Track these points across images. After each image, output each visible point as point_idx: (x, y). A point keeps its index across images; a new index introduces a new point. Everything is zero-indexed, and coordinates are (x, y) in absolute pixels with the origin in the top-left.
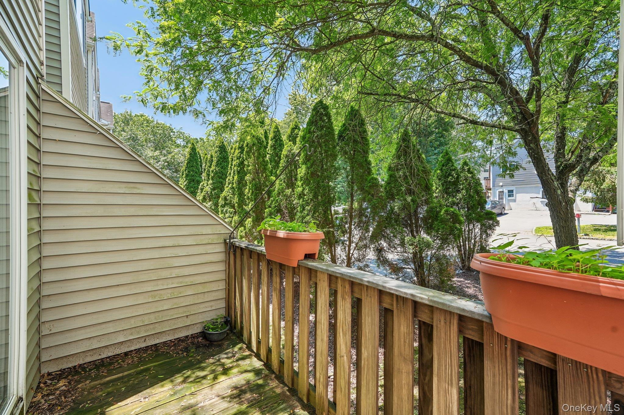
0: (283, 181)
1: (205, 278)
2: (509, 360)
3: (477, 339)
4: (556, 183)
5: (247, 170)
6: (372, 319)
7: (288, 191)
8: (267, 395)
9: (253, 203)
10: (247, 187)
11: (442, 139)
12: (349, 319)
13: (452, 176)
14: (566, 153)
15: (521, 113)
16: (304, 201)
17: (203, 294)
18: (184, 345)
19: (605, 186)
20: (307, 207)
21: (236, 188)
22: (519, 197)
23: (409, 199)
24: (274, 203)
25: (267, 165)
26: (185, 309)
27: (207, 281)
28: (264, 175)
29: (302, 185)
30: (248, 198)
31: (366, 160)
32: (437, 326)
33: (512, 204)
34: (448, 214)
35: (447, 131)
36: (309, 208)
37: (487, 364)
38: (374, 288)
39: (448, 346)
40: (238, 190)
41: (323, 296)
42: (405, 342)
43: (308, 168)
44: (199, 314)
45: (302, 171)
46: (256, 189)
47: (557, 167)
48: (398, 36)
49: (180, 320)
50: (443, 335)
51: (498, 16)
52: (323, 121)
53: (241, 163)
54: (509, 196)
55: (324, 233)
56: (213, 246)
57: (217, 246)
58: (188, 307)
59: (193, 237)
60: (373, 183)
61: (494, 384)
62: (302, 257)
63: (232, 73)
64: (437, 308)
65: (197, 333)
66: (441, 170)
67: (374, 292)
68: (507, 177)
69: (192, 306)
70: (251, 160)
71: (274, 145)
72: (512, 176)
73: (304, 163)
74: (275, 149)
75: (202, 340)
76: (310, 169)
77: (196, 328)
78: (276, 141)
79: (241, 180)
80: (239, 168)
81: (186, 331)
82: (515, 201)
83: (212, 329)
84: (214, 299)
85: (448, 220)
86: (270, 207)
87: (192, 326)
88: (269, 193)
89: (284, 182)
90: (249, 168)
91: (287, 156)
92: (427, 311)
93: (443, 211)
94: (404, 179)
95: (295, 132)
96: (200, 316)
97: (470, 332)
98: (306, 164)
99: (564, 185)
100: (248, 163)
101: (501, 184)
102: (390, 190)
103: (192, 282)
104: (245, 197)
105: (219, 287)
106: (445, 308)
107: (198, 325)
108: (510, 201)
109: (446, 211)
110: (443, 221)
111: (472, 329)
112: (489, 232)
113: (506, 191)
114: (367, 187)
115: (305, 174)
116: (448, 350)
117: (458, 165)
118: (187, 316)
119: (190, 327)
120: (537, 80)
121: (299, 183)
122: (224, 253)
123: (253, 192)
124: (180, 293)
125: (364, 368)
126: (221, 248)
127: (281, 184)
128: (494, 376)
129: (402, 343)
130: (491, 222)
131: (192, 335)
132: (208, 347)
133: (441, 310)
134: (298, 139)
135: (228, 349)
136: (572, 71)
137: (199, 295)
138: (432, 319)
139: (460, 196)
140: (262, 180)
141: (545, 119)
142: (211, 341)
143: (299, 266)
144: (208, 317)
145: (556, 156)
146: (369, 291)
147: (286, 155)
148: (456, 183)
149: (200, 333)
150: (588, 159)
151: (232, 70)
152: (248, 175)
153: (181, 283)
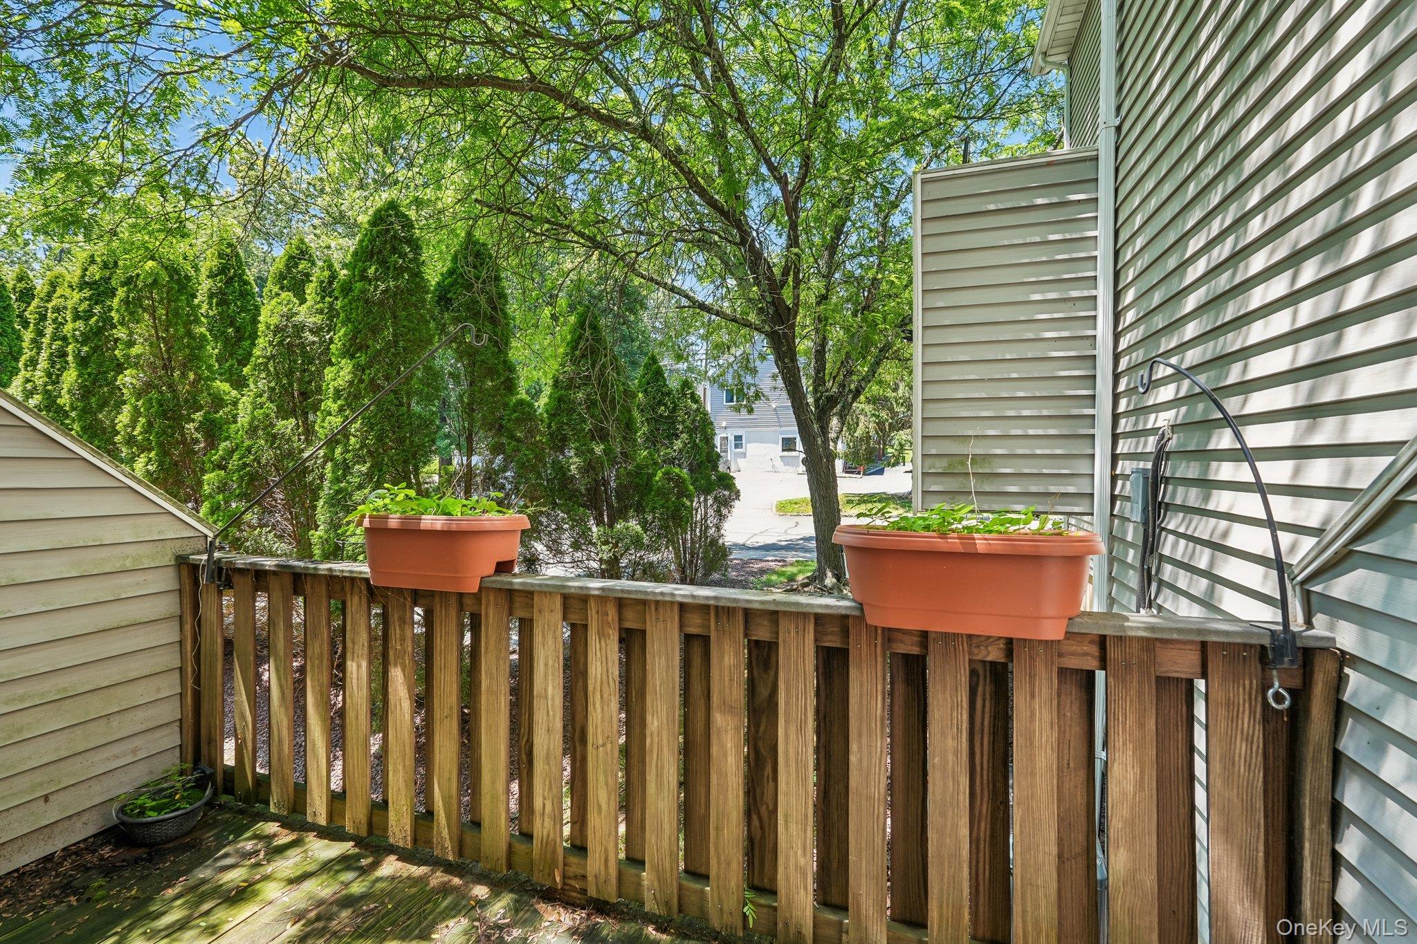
0: (266, 395)
1: (113, 673)
2: (879, 659)
3: (839, 645)
4: (815, 426)
5: (127, 356)
6: (667, 661)
7: (286, 426)
8: (398, 898)
9: (152, 454)
10: (127, 409)
11: (624, 327)
12: (615, 671)
13: (665, 405)
14: (827, 378)
15: (773, 303)
16: (348, 451)
17: (102, 722)
18: (45, 883)
19: (858, 433)
20: (357, 467)
21: (73, 408)
22: (751, 448)
23: (599, 449)
24: (236, 457)
25: (201, 347)
26: (38, 777)
27: (116, 679)
28: (192, 376)
29: (341, 410)
30: (130, 441)
31: (505, 362)
32: (784, 642)
33: (741, 462)
34: (670, 480)
35: (632, 311)
36: (364, 469)
37: (853, 672)
38: (672, 603)
39: (800, 665)
40: (80, 418)
41: (550, 642)
42: (731, 680)
43: (359, 369)
44: (90, 783)
45: (339, 375)
46: (164, 415)
47: (817, 401)
48: (582, 109)
49: (16, 814)
50: (793, 652)
51: (746, 130)
52: (403, 255)
53: (96, 334)
54: (737, 446)
55: (529, 516)
56: (139, 577)
57: (150, 576)
58: (51, 768)
59: (64, 557)
60: (523, 414)
61: (861, 696)
62: (491, 570)
63: (91, 57)
64: (785, 612)
65: (85, 840)
66: (645, 391)
67: (672, 610)
68: (744, 411)
69: (62, 764)
70: (143, 329)
71: (221, 292)
72: (751, 411)
73: (348, 353)
74: (223, 302)
75: (112, 851)
76: (367, 372)
77: (79, 825)
78: (229, 281)
79: (94, 383)
80: (86, 349)
81: (42, 843)
82: (744, 455)
83: (158, 809)
84: (144, 727)
85: (671, 491)
86: (220, 467)
87: (67, 823)
88: (213, 431)
89: (270, 399)
90: (135, 351)
91: (278, 330)
92: (765, 623)
93: (659, 474)
94: (588, 408)
95: (301, 267)
96: (96, 787)
97: (830, 637)
98: (352, 357)
99: (824, 430)
100: (131, 334)
101: (724, 424)
102: (558, 429)
103: (65, 690)
104: (118, 438)
105: (158, 690)
106: (800, 610)
107: (85, 818)
108: (737, 455)
109: (665, 474)
110: (661, 493)
111: (832, 633)
112: (724, 511)
113: (731, 438)
114: (509, 420)
115: (351, 383)
116: (801, 671)
117: (673, 384)
118: (46, 798)
119: (57, 830)
120: (796, 254)
121: (330, 405)
122: (177, 595)
123: (150, 424)
124: (20, 731)
125: (652, 751)
126: (166, 580)
127: (262, 406)
128: (862, 685)
129: (727, 683)
130: (727, 493)
131: (64, 849)
132: (150, 860)
133: (790, 613)
134: (310, 289)
135: (225, 846)
136: (832, 248)
137: (92, 726)
138: (777, 633)
139: (678, 444)
140: (183, 389)
141: (804, 320)
142: (150, 846)
143: (480, 588)
144: (122, 786)
145: (814, 382)
146: (661, 610)
147: (277, 326)
148: (671, 420)
149: (94, 836)
150: (850, 391)
151: (92, 49)
152: (127, 372)
153: (22, 699)
